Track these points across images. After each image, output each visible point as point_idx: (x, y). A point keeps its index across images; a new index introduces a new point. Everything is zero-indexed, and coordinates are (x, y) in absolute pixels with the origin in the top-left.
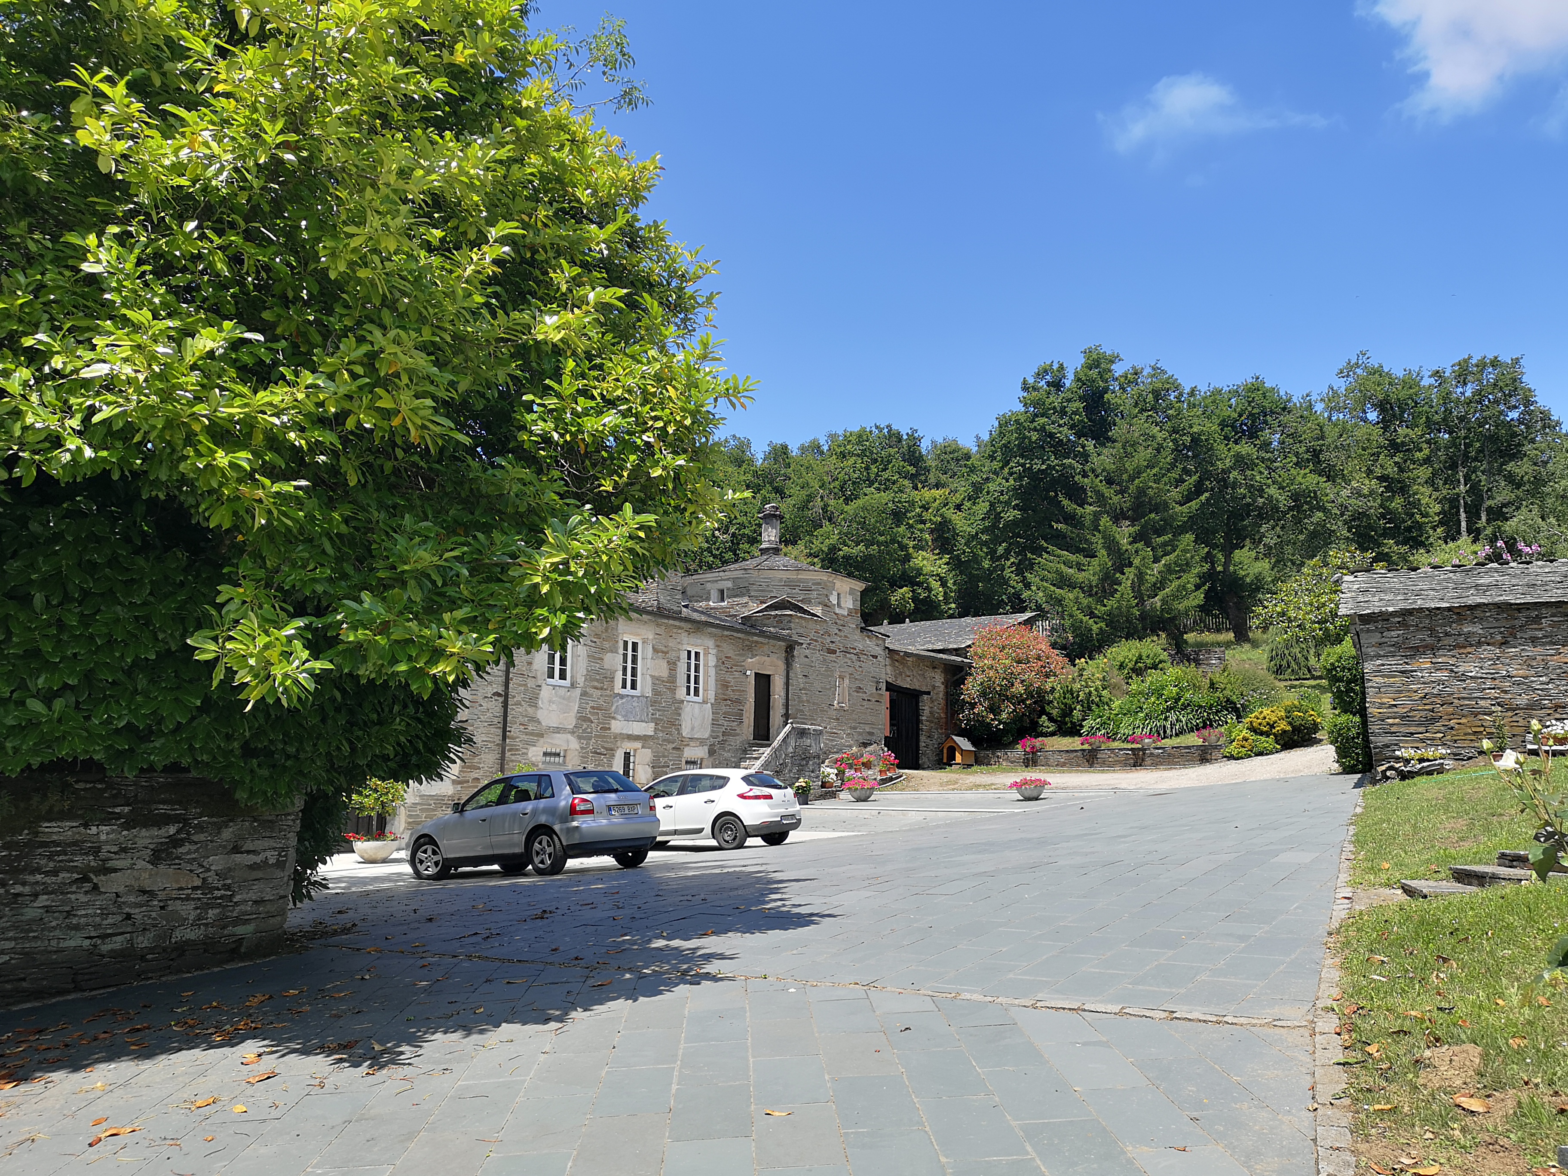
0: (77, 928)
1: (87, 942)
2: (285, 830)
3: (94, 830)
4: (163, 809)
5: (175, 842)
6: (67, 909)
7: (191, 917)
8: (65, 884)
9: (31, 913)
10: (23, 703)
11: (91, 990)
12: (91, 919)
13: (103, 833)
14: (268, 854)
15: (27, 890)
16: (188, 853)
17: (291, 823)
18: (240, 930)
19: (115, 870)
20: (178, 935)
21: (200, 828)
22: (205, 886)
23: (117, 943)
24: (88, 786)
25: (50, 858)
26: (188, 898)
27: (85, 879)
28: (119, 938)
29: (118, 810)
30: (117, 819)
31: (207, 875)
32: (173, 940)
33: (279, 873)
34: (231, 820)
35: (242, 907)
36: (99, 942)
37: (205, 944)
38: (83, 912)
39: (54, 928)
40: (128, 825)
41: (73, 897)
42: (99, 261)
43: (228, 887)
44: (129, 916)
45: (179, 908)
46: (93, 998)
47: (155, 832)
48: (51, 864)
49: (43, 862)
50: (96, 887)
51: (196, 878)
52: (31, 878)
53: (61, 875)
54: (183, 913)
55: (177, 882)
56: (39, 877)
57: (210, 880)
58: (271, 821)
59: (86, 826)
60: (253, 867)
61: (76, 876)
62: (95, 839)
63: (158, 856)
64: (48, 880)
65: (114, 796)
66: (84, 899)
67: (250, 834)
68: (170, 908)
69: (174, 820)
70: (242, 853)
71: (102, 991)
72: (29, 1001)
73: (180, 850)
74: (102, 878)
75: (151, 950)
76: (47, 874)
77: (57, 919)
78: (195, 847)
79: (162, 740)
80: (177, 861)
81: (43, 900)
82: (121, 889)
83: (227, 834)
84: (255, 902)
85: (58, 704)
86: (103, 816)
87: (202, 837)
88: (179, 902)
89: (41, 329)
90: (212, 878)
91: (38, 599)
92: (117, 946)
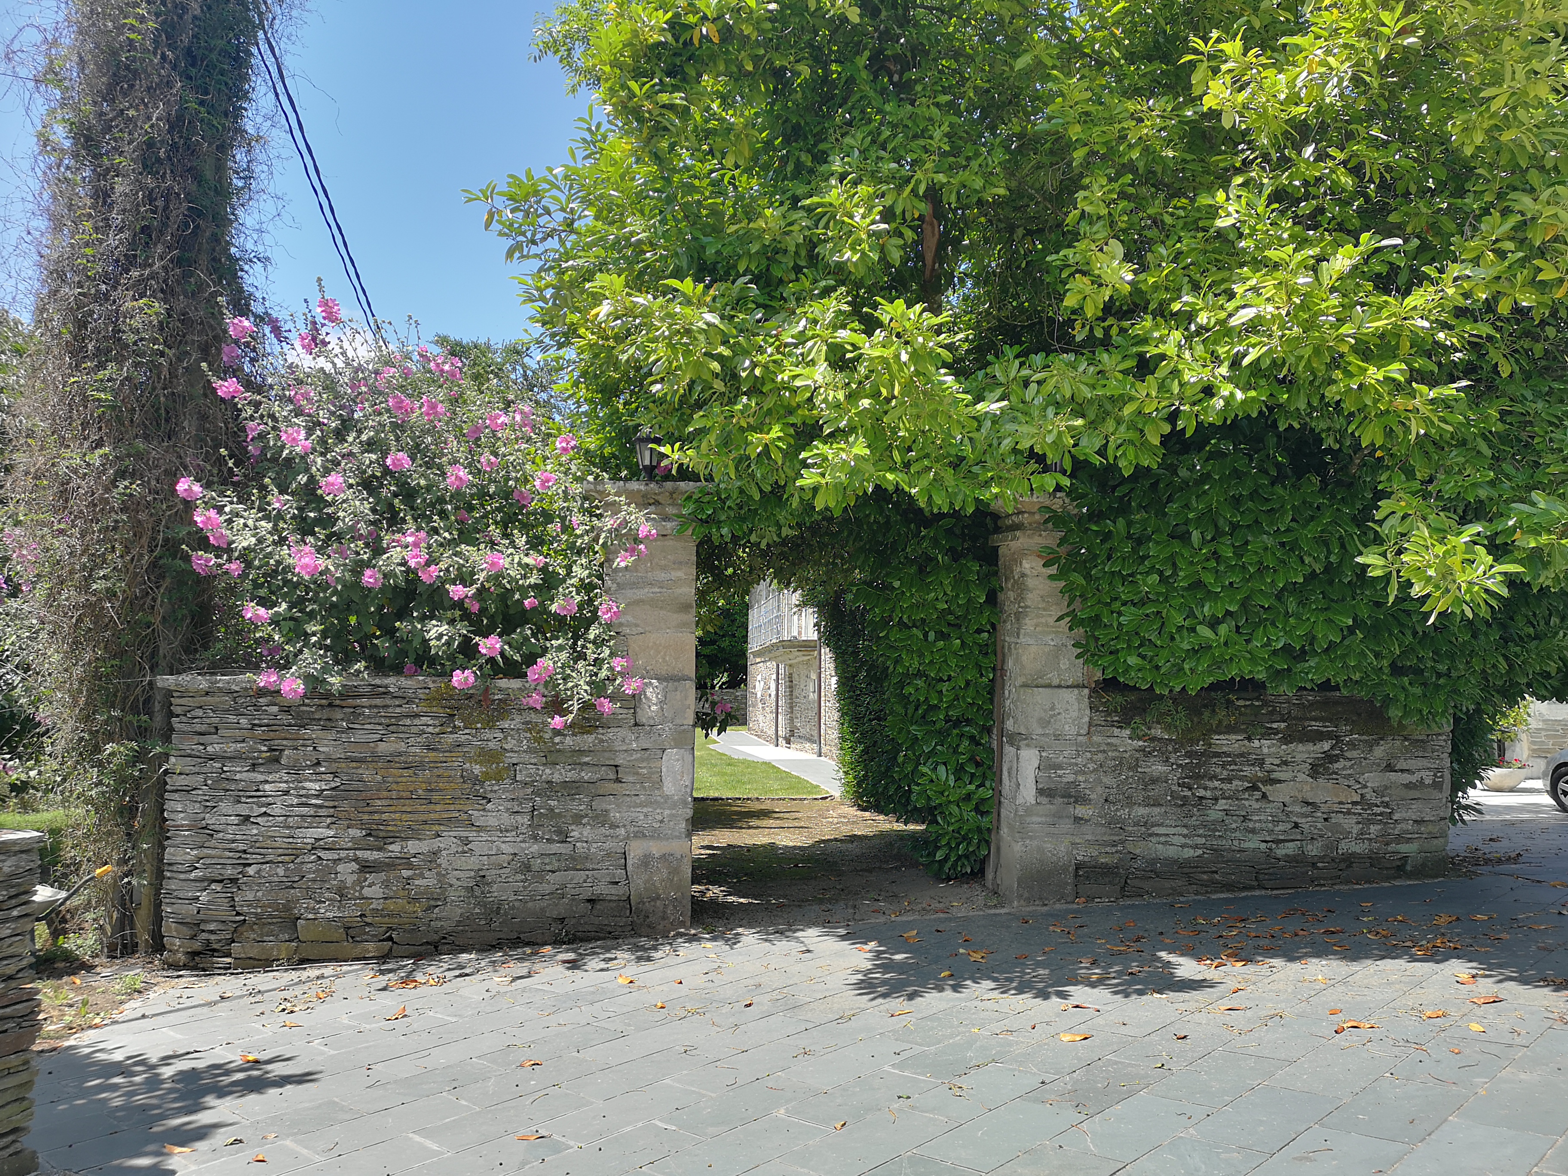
0: (1253, 831)
1: (1263, 845)
2: (1438, 751)
3: (1256, 743)
4: (1315, 725)
5: (1330, 758)
6: (1244, 813)
7: (1355, 831)
8: (1238, 791)
9: (1215, 814)
10: (1193, 630)
11: (1272, 889)
12: (1264, 825)
13: (1266, 746)
14: (1423, 774)
15: (1208, 794)
16: (1344, 768)
17: (1443, 744)
18: (1404, 848)
19: (1280, 781)
20: (1345, 847)
21: (1352, 745)
22: (1363, 801)
23: (1289, 849)
24: (1248, 703)
25: (1223, 767)
26: (1349, 812)
27: (1254, 788)
28: (1290, 844)
29: (1275, 725)
30: (1275, 734)
31: (1364, 791)
32: (1340, 852)
33: (1436, 794)
34: (1382, 739)
35: (1403, 826)
36: (1274, 846)
37: (1370, 858)
38: (1257, 818)
39: (1235, 830)
40: (1287, 739)
41: (1247, 803)
42: (1229, 215)
43: (1387, 805)
44: (1296, 826)
45: (1342, 821)
46: (1277, 897)
47: (1310, 747)
48: (1225, 773)
49: (1218, 770)
50: (1264, 796)
51: (1354, 793)
52: (1210, 784)
53: (1235, 783)
54: (1345, 826)
55: (1337, 796)
56: (1217, 783)
57: (1368, 797)
58: (1422, 741)
59: (1249, 739)
60: (1409, 786)
61: (1247, 784)
62: (1259, 751)
63: (1316, 770)
64: (1226, 786)
65: (1271, 713)
66: (1256, 805)
67: (1402, 753)
68: (1333, 821)
69: (1328, 736)
70: (1396, 771)
71: (1282, 892)
72: (1222, 892)
73: (1336, 766)
74: (1269, 787)
75: (1322, 859)
76: (1222, 780)
77: (1235, 822)
78: (1350, 763)
79: (1317, 659)
80: (1334, 776)
81: (1222, 804)
82: (1287, 800)
83: (1379, 752)
84: (1415, 821)
85: (1223, 629)
86: (1263, 731)
87: (1354, 754)
88: (1341, 816)
89: (1184, 292)
90: (1370, 796)
91: (1196, 536)
92: (1290, 852)
